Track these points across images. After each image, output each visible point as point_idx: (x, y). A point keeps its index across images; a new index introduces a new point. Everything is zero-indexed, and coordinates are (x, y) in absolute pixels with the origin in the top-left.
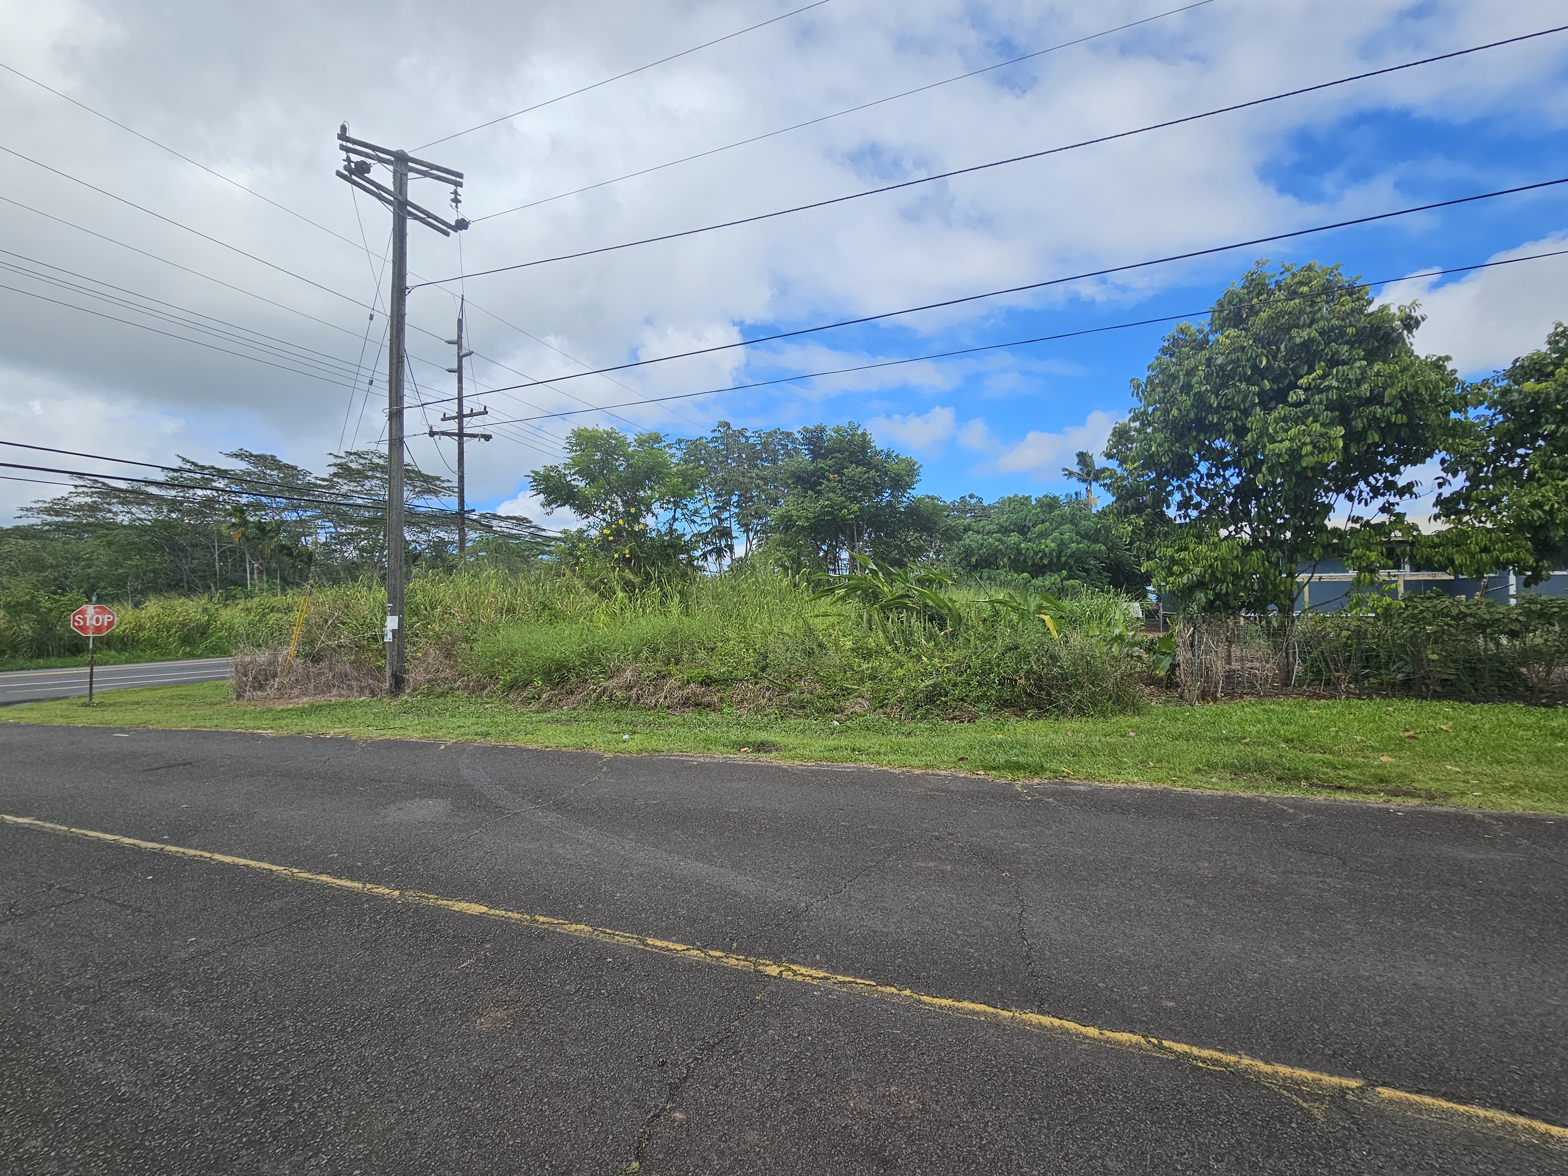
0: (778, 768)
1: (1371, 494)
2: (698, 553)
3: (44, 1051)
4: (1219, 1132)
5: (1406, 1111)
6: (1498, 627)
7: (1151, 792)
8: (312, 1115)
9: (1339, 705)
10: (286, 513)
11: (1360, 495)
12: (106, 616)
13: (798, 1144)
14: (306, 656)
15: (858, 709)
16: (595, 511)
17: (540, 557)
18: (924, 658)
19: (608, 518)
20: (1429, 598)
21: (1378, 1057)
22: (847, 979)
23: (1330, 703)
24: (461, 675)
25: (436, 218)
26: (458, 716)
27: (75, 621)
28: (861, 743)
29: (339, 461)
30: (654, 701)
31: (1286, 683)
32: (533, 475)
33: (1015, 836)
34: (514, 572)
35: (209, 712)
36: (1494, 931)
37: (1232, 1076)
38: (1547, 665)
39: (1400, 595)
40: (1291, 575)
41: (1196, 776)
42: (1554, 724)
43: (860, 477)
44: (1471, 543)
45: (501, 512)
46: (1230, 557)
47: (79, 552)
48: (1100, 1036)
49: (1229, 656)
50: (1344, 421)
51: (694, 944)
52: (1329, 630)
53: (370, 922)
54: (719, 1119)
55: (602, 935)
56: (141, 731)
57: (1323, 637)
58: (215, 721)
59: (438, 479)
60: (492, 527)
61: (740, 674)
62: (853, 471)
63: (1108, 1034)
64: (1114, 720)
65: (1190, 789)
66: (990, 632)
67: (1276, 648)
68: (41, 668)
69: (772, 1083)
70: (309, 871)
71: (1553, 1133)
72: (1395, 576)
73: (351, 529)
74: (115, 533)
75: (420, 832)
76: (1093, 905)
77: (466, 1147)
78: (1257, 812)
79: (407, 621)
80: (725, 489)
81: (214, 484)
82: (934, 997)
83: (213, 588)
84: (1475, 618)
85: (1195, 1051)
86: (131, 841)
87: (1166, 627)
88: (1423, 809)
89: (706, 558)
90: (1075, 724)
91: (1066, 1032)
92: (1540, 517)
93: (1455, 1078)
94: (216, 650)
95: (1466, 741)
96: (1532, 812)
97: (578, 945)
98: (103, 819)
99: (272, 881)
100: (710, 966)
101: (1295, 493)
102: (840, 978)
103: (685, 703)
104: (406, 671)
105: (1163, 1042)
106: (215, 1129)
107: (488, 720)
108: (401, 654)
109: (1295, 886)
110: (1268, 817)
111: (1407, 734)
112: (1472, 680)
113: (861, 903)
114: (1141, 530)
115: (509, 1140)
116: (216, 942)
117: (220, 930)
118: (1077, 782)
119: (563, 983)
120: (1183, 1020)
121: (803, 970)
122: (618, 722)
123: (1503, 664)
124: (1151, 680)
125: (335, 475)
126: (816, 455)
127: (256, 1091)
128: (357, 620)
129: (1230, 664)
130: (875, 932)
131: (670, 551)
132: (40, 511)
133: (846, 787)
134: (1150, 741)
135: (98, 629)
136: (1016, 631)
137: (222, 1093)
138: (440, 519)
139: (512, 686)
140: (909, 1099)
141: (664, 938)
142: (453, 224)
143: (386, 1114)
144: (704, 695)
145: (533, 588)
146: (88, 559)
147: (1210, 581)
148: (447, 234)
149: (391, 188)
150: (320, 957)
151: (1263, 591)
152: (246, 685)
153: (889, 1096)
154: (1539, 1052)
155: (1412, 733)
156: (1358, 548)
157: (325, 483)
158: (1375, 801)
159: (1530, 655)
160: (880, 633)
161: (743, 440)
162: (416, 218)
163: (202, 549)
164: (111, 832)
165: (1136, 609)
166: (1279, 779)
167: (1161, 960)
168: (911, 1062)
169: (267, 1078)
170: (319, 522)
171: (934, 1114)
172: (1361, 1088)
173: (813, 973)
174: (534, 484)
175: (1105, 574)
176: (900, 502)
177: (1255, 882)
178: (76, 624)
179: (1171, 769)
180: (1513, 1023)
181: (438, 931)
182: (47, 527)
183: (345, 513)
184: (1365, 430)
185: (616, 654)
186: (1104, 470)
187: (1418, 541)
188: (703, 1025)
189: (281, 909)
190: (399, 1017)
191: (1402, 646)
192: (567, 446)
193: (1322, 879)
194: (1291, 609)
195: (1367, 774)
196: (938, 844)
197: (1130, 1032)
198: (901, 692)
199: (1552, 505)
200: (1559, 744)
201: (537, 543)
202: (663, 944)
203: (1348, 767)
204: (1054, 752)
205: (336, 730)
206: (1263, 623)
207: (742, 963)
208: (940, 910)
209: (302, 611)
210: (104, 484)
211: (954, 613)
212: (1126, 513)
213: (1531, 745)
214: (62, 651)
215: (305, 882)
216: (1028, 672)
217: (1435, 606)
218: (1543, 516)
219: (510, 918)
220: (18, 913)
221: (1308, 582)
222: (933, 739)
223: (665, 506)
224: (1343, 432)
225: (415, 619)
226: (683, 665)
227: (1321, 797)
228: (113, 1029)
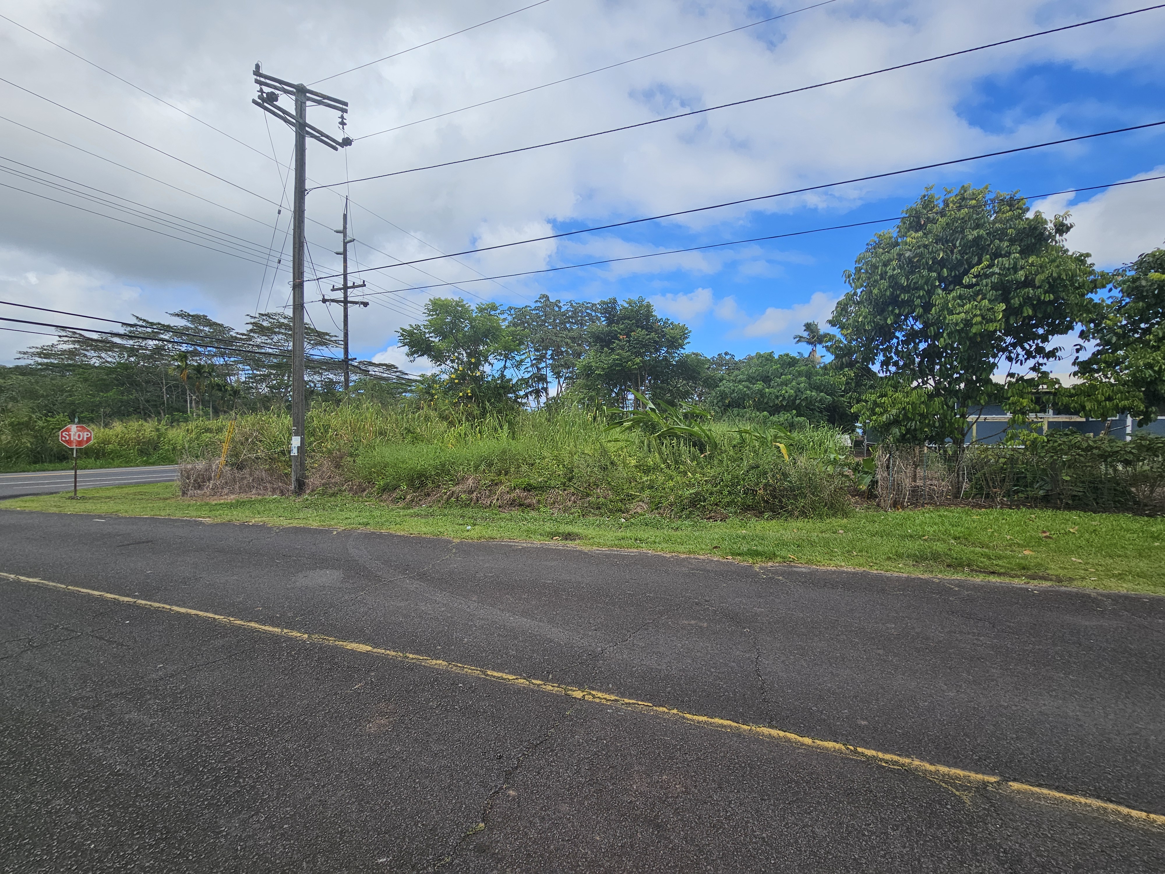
0: (580, 552)
1: (1026, 357)
2: (522, 393)
3: (61, 740)
4: (895, 811)
5: (1029, 798)
6: (1116, 457)
7: (854, 573)
8: (253, 787)
9: (995, 513)
10: (215, 358)
11: (1017, 356)
12: (85, 433)
13: (596, 813)
14: (232, 465)
15: (639, 511)
16: (446, 360)
17: (404, 394)
18: (689, 474)
19: (455, 365)
20: (1066, 435)
21: (1011, 762)
22: (631, 701)
23: (988, 511)
24: (346, 481)
25: (327, 137)
26: (345, 510)
27: (62, 436)
28: (641, 534)
29: (253, 321)
30: (489, 502)
31: (956, 496)
32: (401, 331)
33: (754, 603)
34: (384, 405)
35: (161, 504)
36: (1101, 676)
37: (906, 773)
38: (1151, 486)
39: (1044, 432)
40: (963, 416)
41: (887, 562)
42: (1153, 529)
43: (643, 338)
44: (1098, 394)
45: (376, 361)
46: (918, 402)
47: (63, 386)
48: (813, 744)
49: (915, 475)
50: (1005, 299)
51: (521, 675)
52: (990, 457)
53: (287, 657)
54: (540, 796)
55: (455, 668)
56: (115, 518)
57: (986, 463)
58: (168, 511)
59: (327, 334)
60: (369, 371)
61: (553, 483)
62: (639, 333)
63: (818, 742)
64: (828, 521)
65: (882, 572)
66: (738, 455)
67: (950, 470)
68: (38, 471)
69: (578, 772)
70: (242, 620)
71: (1132, 815)
72: (1041, 418)
73: (265, 371)
74: (90, 371)
75: (321, 593)
76: (810, 653)
77: (362, 811)
78: (931, 588)
79: (307, 441)
80: (542, 345)
81: (162, 336)
82: (694, 715)
83: (162, 414)
84: (1099, 450)
85: (880, 755)
86: (112, 596)
87: (869, 453)
88: (1053, 589)
89: (528, 397)
90: (800, 524)
91: (789, 740)
92: (1150, 375)
93: (1065, 776)
94: (165, 459)
95: (1088, 541)
96: (1133, 593)
97: (437, 676)
98: (90, 580)
99: (216, 626)
100: (533, 691)
101: (969, 354)
102: (627, 701)
103: (512, 503)
104: (307, 477)
105: (858, 749)
106: (185, 795)
107: (368, 514)
108: (302, 464)
109: (957, 642)
110: (939, 593)
111: (1044, 535)
112: (1094, 496)
113: (642, 648)
114: (852, 379)
115: (392, 807)
116: (178, 668)
117: (180, 660)
118: (800, 565)
119: (428, 701)
120: (872, 733)
121: (600, 695)
122: (463, 516)
123: (1118, 484)
124: (856, 493)
125: (251, 331)
126: (610, 321)
127: (212, 771)
128: (270, 439)
129: (915, 481)
130: (652, 669)
131: (502, 391)
132: (33, 354)
133: (630, 566)
134: (855, 537)
135: (80, 443)
136: (758, 454)
137: (188, 771)
138: (330, 365)
139: (384, 489)
140: (676, 784)
141: (499, 671)
142: (341, 141)
143: (305, 787)
144: (526, 498)
145: (400, 417)
146: (69, 391)
147: (903, 420)
148: (336, 149)
149: (294, 113)
150: (253, 680)
151: (942, 428)
152: (189, 486)
153: (661, 782)
154: (1127, 760)
155: (1048, 534)
156: (1014, 396)
157: (244, 337)
158: (1018, 582)
159: (1137, 479)
160: (656, 454)
161: (557, 309)
162: (313, 136)
163: (154, 384)
164: (97, 590)
165: (846, 440)
166: (948, 566)
167: (858, 692)
168: (677, 759)
169: (219, 762)
170: (241, 366)
171: (693, 795)
172: (998, 782)
173: (607, 696)
174: (401, 338)
175: (825, 413)
176: (673, 357)
177: (928, 639)
178: (63, 439)
179: (869, 557)
180: (1109, 740)
181: (336, 663)
182: (40, 367)
183: (259, 360)
184: (1021, 306)
185: (461, 467)
186: (826, 335)
187: (1059, 392)
188: (529, 731)
189: (223, 646)
190: (311, 722)
191: (1044, 470)
192: (426, 311)
193: (976, 637)
194: (962, 442)
195: (1014, 563)
196: (698, 608)
197: (834, 741)
198: (672, 498)
199: (1161, 366)
200: (1156, 544)
201: (402, 384)
202: (499, 674)
203: (999, 558)
204: (782, 544)
205: (256, 519)
206: (941, 451)
207: (556, 689)
208: (698, 654)
209: (230, 432)
210: (81, 335)
211: (712, 441)
212: (841, 368)
213: (1135, 545)
214: (53, 458)
215: (240, 627)
216: (766, 485)
217: (1070, 441)
218: (1153, 375)
219: (388, 655)
220: (35, 644)
221: (975, 422)
222: (694, 533)
223: (498, 357)
224: (1004, 307)
225: (312, 439)
226: (511, 476)
227: (979, 579)
228: (108, 726)
